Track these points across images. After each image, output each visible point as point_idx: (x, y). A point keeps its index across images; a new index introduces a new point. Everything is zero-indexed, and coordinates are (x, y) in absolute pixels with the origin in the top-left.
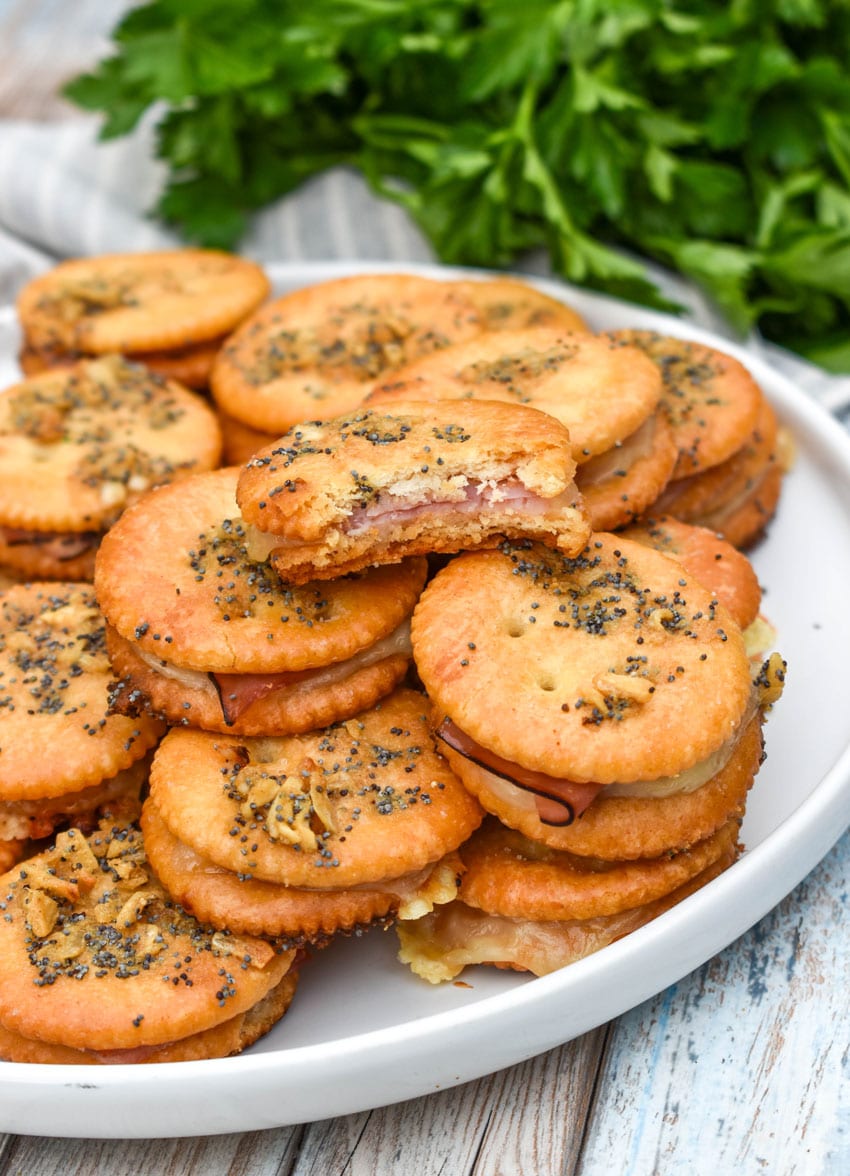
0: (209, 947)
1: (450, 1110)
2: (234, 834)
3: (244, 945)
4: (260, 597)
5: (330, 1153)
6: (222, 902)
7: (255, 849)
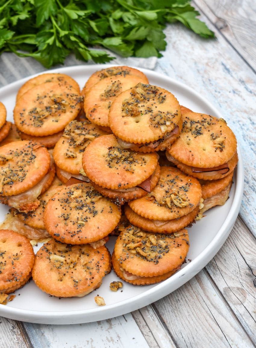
0: (175, 237)
1: (226, 246)
2: (172, 212)
3: (181, 232)
4: (132, 165)
5: (212, 267)
6: (174, 226)
7: (178, 212)
